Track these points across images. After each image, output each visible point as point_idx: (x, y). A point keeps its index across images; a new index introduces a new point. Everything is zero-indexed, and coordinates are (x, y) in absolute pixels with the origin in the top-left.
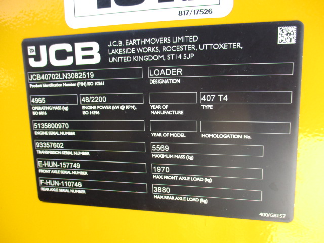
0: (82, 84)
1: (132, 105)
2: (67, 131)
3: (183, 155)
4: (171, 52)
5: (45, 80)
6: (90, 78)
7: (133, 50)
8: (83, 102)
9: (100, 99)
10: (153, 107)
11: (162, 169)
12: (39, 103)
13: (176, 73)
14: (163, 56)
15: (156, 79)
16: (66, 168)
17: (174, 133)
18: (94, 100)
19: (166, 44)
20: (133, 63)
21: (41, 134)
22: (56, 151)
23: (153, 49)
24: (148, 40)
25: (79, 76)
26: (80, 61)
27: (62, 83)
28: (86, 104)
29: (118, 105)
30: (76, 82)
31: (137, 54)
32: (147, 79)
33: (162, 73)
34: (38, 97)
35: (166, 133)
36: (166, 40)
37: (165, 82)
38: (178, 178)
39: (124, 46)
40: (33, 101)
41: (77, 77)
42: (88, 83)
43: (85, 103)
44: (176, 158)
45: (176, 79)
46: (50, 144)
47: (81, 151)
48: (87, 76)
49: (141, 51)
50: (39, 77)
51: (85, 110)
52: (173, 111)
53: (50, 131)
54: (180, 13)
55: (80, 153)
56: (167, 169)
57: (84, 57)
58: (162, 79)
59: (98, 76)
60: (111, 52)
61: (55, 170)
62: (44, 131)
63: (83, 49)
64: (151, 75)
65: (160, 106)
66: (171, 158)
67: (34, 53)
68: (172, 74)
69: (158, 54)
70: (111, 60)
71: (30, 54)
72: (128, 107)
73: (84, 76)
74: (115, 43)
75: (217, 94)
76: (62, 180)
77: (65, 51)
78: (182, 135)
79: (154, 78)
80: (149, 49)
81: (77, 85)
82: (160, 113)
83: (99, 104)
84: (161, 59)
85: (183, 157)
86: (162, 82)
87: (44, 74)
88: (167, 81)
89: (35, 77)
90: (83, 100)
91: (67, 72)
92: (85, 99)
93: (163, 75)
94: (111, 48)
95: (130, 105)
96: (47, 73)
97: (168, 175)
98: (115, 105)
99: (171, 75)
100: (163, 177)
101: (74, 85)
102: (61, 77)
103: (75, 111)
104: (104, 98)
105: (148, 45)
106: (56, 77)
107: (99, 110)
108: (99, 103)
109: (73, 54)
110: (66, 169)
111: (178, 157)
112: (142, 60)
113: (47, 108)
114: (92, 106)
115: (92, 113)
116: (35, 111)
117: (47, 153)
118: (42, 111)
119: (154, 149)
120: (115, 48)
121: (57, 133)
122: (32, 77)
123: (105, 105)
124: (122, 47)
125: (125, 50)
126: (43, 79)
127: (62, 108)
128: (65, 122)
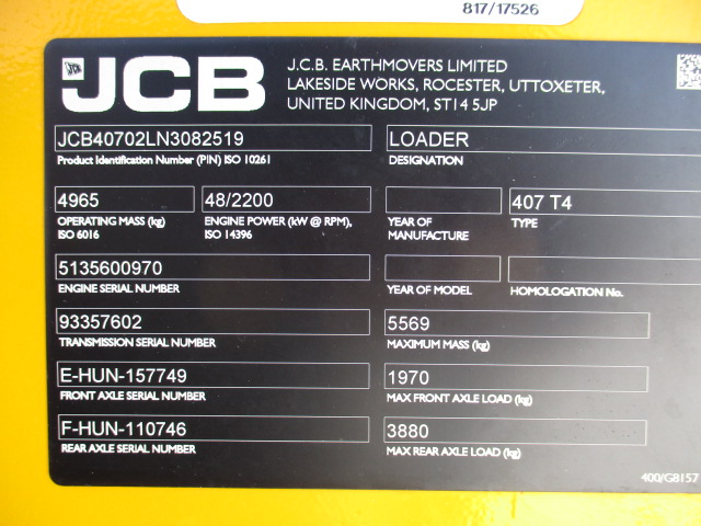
0: (210, 159)
1: (341, 216)
2: (156, 283)
3: (464, 339)
4: (445, 93)
5: (104, 146)
6: (233, 146)
7: (350, 84)
8: (207, 207)
9: (258, 198)
10: (395, 221)
11: (410, 376)
12: (79, 208)
13: (454, 142)
14: (424, 100)
15: (404, 154)
16: (146, 383)
17: (444, 284)
18: (241, 202)
19: (432, 75)
20: (348, 114)
21: (79, 291)
22: (117, 337)
23: (400, 84)
24: (389, 62)
25: (203, 139)
26: (208, 103)
27: (152, 155)
28: (216, 211)
29: (304, 216)
30: (195, 155)
31: (360, 92)
32: (381, 151)
33: (419, 141)
34: (78, 192)
35: (425, 284)
36: (432, 66)
37: (427, 163)
38: (451, 398)
39: (329, 73)
40: (63, 201)
41: (196, 141)
42: (226, 157)
43: (215, 207)
44: (448, 347)
45: (453, 155)
46: (102, 320)
47: (192, 338)
48: (225, 139)
49: (371, 87)
50: (87, 139)
51: (214, 227)
52: (445, 233)
53: (105, 282)
54: (467, 8)
55: (189, 341)
56: (424, 375)
57: (220, 93)
58: (419, 154)
59: (254, 141)
60: (293, 85)
61: (109, 390)
62: (87, 283)
63: (220, 73)
64: (392, 145)
65: (411, 220)
66: (436, 347)
67: (80, 76)
68: (445, 145)
69: (412, 95)
70: (293, 104)
71: (66, 76)
72: (329, 221)
73: (217, 141)
74: (305, 65)
75: (546, 194)
76: (128, 420)
77: (169, 74)
78: (463, 290)
79: (401, 151)
80: (391, 83)
81: (194, 162)
82: (412, 236)
83: (254, 212)
84: (420, 107)
85: (463, 345)
86: (419, 162)
87: (103, 131)
88: (432, 160)
89: (74, 139)
90: (210, 201)
91: (171, 129)
92: (215, 199)
93: (422, 145)
94: (295, 76)
95: (336, 215)
96: (112, 130)
97: (426, 393)
98: (295, 216)
99: (441, 147)
100: (412, 398)
101: (188, 161)
102: (153, 139)
103: (186, 229)
104: (268, 198)
105: (388, 73)
106: (137, 139)
107: (251, 227)
108: (254, 208)
109: (191, 83)
110: (145, 387)
111: (452, 345)
112: (374, 108)
113: (101, 221)
114: (234, 216)
115: (233, 234)
116: (65, 228)
117: (89, 342)
118: (88, 227)
119: (392, 325)
120: (305, 76)
121: (126, 289)
122: (67, 138)
123: (270, 216)
124: (323, 74)
125: (330, 82)
126: (100, 142)
127: (146, 220)
128: (153, 259)
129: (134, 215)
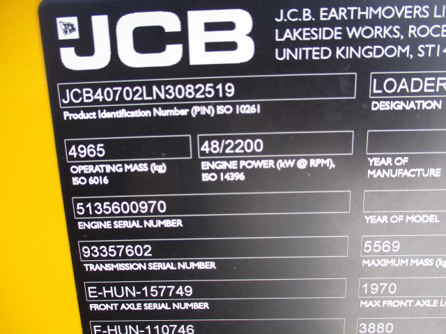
0: (204, 110)
1: (325, 158)
2: (162, 219)
3: (429, 258)
4: (429, 40)
5: (104, 102)
6: (225, 97)
7: (336, 33)
8: (203, 153)
9: (249, 144)
10: (375, 161)
11: (381, 287)
12: (87, 157)
13: (434, 88)
14: (408, 48)
15: (385, 100)
16: (159, 296)
17: (415, 214)
18: (234, 148)
19: (417, 21)
20: (334, 64)
21: (95, 227)
22: (132, 262)
23: (386, 32)
24: (375, 9)
25: (196, 91)
26: (199, 57)
27: (150, 108)
28: (211, 157)
29: (292, 158)
30: (190, 107)
31: (346, 41)
32: (364, 97)
33: (401, 87)
34: (86, 144)
35: (398, 214)
36: (418, 12)
37: (408, 108)
38: (414, 303)
39: (317, 24)
40: (73, 152)
41: (190, 94)
42: (219, 108)
43: (210, 154)
44: (414, 265)
45: (432, 99)
46: (118, 250)
47: (196, 262)
48: (217, 91)
49: (357, 36)
50: (88, 95)
51: (210, 171)
52: (419, 170)
53: (118, 220)
55: (193, 265)
56: (393, 287)
57: (211, 47)
58: (400, 100)
59: (244, 91)
60: (281, 36)
61: (129, 303)
62: (103, 221)
63: (210, 27)
64: (375, 91)
65: (389, 160)
66: (404, 265)
68: (426, 90)
69: (396, 42)
70: (281, 55)
71: (62, 36)
72: (314, 163)
73: (210, 93)
74: (293, 15)
76: (147, 324)
77: (160, 29)
78: (432, 219)
79: (384, 97)
80: (377, 32)
81: (189, 113)
82: (389, 174)
83: (245, 156)
84: (403, 55)
85: (428, 262)
86: (400, 108)
87: (103, 87)
88: (412, 105)
89: (77, 96)
90: (205, 148)
91: (166, 83)
92: (210, 146)
93: (403, 91)
94: (283, 27)
95: (320, 157)
96: (111, 86)
97: (393, 300)
98: (283, 159)
99: (422, 93)
100: (381, 304)
101: (184, 112)
102: (150, 93)
103: (185, 174)
104: (259, 144)
105: (375, 21)
106: (134, 94)
107: (244, 170)
108: (245, 153)
109: (181, 38)
110: (158, 300)
111: (418, 263)
112: (359, 56)
113: (109, 168)
114: (228, 160)
115: (227, 176)
116: (78, 175)
117: (109, 267)
118: (98, 174)
119: (368, 248)
120: (292, 26)
121: (136, 224)
122: (70, 95)
123: (260, 159)
124: (309, 24)
125: (317, 32)
126: (101, 98)
127: (149, 166)
128: (158, 199)
129: (138, 163)
